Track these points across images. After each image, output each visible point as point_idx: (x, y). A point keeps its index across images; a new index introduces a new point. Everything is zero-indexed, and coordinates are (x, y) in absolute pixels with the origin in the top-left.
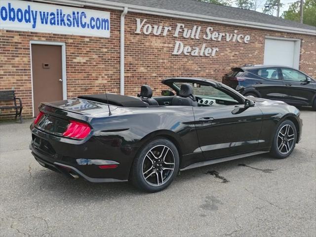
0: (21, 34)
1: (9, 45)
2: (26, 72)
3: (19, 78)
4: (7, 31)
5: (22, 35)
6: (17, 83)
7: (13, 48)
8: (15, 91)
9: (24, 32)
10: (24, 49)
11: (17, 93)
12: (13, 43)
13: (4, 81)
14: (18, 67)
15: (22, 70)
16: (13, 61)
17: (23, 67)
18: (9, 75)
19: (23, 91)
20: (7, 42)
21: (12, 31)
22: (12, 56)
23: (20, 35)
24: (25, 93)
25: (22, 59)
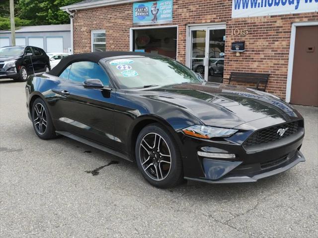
0: (283, 17)
1: (271, 30)
2: (283, 57)
3: (276, 62)
4: (272, 17)
5: (285, 18)
6: (274, 67)
7: (274, 33)
8: (271, 75)
9: (286, 15)
10: (284, 32)
11: (273, 77)
12: (275, 27)
13: (263, 64)
14: (276, 51)
15: (280, 54)
16: (273, 46)
17: (281, 51)
18: (268, 59)
19: (278, 75)
20: (270, 28)
21: (276, 16)
22: (273, 41)
23: (282, 19)
24: (279, 78)
25: (281, 43)
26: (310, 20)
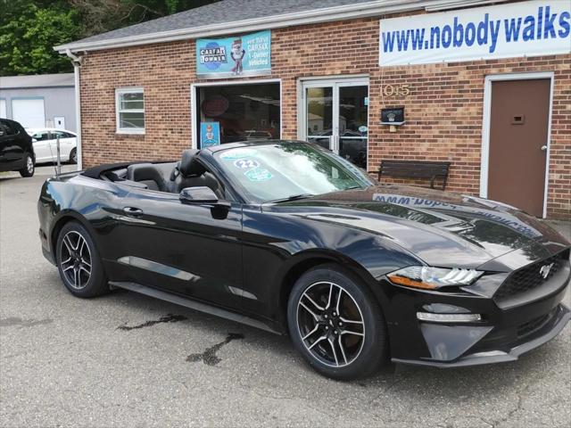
0: (470, 66)
1: (450, 88)
2: (472, 132)
3: (460, 141)
4: (449, 65)
5: (472, 68)
6: (456, 150)
7: (455, 92)
8: (453, 163)
9: (474, 63)
10: (473, 91)
11: (455, 168)
12: (455, 83)
13: (438, 145)
14: (461, 123)
15: (466, 128)
16: (453, 114)
17: (468, 123)
18: (446, 137)
19: (465, 164)
20: (448, 83)
21: (457, 64)
22: (454, 105)
23: (468, 68)
24: (467, 168)
25: (467, 110)
26: (515, 71)
